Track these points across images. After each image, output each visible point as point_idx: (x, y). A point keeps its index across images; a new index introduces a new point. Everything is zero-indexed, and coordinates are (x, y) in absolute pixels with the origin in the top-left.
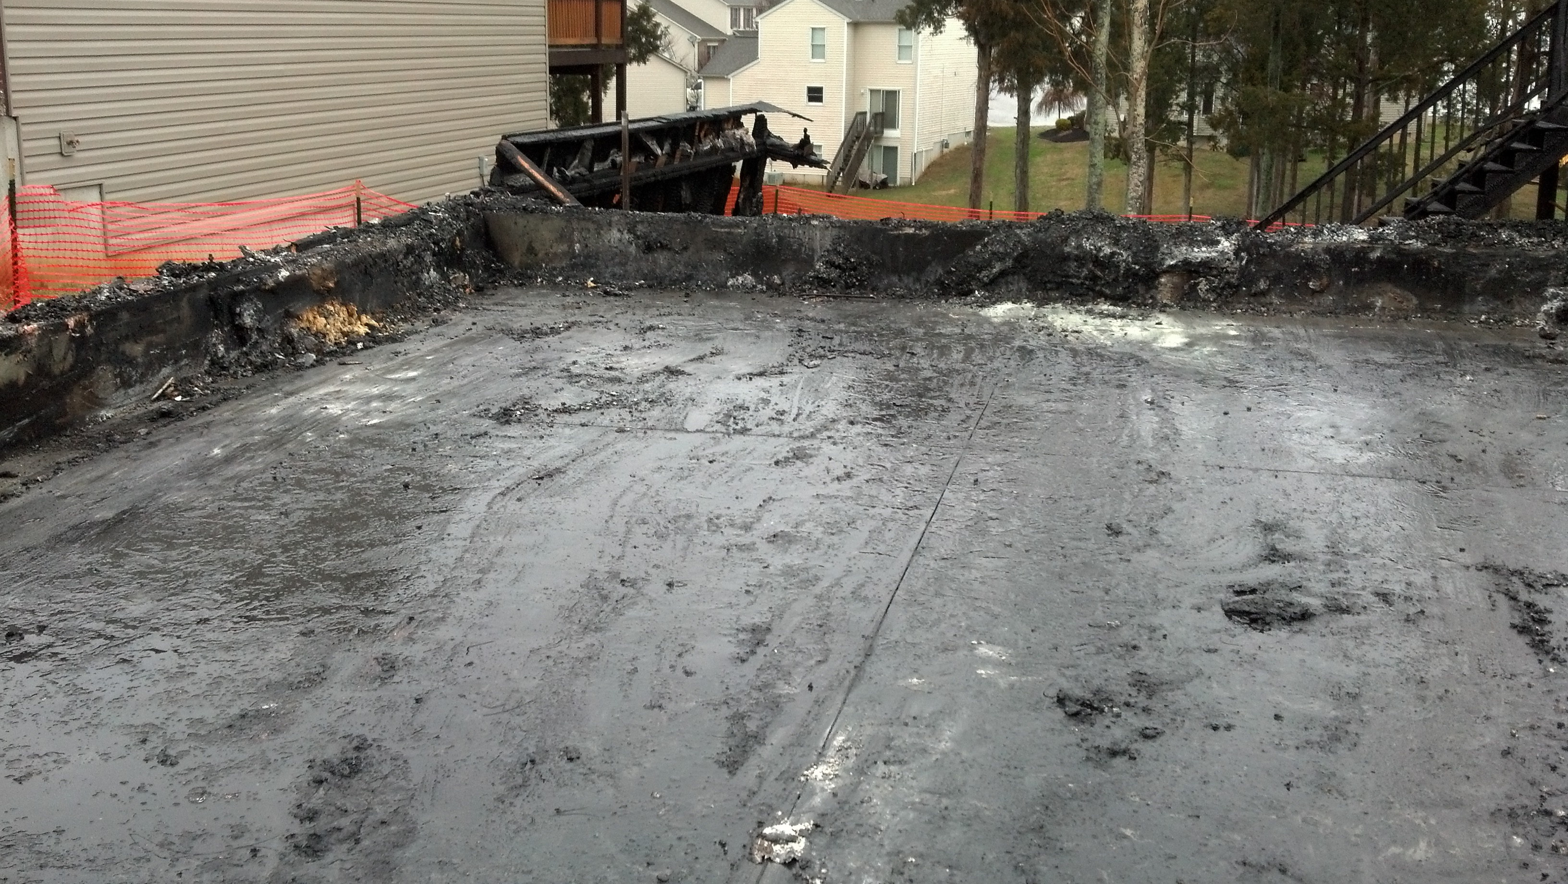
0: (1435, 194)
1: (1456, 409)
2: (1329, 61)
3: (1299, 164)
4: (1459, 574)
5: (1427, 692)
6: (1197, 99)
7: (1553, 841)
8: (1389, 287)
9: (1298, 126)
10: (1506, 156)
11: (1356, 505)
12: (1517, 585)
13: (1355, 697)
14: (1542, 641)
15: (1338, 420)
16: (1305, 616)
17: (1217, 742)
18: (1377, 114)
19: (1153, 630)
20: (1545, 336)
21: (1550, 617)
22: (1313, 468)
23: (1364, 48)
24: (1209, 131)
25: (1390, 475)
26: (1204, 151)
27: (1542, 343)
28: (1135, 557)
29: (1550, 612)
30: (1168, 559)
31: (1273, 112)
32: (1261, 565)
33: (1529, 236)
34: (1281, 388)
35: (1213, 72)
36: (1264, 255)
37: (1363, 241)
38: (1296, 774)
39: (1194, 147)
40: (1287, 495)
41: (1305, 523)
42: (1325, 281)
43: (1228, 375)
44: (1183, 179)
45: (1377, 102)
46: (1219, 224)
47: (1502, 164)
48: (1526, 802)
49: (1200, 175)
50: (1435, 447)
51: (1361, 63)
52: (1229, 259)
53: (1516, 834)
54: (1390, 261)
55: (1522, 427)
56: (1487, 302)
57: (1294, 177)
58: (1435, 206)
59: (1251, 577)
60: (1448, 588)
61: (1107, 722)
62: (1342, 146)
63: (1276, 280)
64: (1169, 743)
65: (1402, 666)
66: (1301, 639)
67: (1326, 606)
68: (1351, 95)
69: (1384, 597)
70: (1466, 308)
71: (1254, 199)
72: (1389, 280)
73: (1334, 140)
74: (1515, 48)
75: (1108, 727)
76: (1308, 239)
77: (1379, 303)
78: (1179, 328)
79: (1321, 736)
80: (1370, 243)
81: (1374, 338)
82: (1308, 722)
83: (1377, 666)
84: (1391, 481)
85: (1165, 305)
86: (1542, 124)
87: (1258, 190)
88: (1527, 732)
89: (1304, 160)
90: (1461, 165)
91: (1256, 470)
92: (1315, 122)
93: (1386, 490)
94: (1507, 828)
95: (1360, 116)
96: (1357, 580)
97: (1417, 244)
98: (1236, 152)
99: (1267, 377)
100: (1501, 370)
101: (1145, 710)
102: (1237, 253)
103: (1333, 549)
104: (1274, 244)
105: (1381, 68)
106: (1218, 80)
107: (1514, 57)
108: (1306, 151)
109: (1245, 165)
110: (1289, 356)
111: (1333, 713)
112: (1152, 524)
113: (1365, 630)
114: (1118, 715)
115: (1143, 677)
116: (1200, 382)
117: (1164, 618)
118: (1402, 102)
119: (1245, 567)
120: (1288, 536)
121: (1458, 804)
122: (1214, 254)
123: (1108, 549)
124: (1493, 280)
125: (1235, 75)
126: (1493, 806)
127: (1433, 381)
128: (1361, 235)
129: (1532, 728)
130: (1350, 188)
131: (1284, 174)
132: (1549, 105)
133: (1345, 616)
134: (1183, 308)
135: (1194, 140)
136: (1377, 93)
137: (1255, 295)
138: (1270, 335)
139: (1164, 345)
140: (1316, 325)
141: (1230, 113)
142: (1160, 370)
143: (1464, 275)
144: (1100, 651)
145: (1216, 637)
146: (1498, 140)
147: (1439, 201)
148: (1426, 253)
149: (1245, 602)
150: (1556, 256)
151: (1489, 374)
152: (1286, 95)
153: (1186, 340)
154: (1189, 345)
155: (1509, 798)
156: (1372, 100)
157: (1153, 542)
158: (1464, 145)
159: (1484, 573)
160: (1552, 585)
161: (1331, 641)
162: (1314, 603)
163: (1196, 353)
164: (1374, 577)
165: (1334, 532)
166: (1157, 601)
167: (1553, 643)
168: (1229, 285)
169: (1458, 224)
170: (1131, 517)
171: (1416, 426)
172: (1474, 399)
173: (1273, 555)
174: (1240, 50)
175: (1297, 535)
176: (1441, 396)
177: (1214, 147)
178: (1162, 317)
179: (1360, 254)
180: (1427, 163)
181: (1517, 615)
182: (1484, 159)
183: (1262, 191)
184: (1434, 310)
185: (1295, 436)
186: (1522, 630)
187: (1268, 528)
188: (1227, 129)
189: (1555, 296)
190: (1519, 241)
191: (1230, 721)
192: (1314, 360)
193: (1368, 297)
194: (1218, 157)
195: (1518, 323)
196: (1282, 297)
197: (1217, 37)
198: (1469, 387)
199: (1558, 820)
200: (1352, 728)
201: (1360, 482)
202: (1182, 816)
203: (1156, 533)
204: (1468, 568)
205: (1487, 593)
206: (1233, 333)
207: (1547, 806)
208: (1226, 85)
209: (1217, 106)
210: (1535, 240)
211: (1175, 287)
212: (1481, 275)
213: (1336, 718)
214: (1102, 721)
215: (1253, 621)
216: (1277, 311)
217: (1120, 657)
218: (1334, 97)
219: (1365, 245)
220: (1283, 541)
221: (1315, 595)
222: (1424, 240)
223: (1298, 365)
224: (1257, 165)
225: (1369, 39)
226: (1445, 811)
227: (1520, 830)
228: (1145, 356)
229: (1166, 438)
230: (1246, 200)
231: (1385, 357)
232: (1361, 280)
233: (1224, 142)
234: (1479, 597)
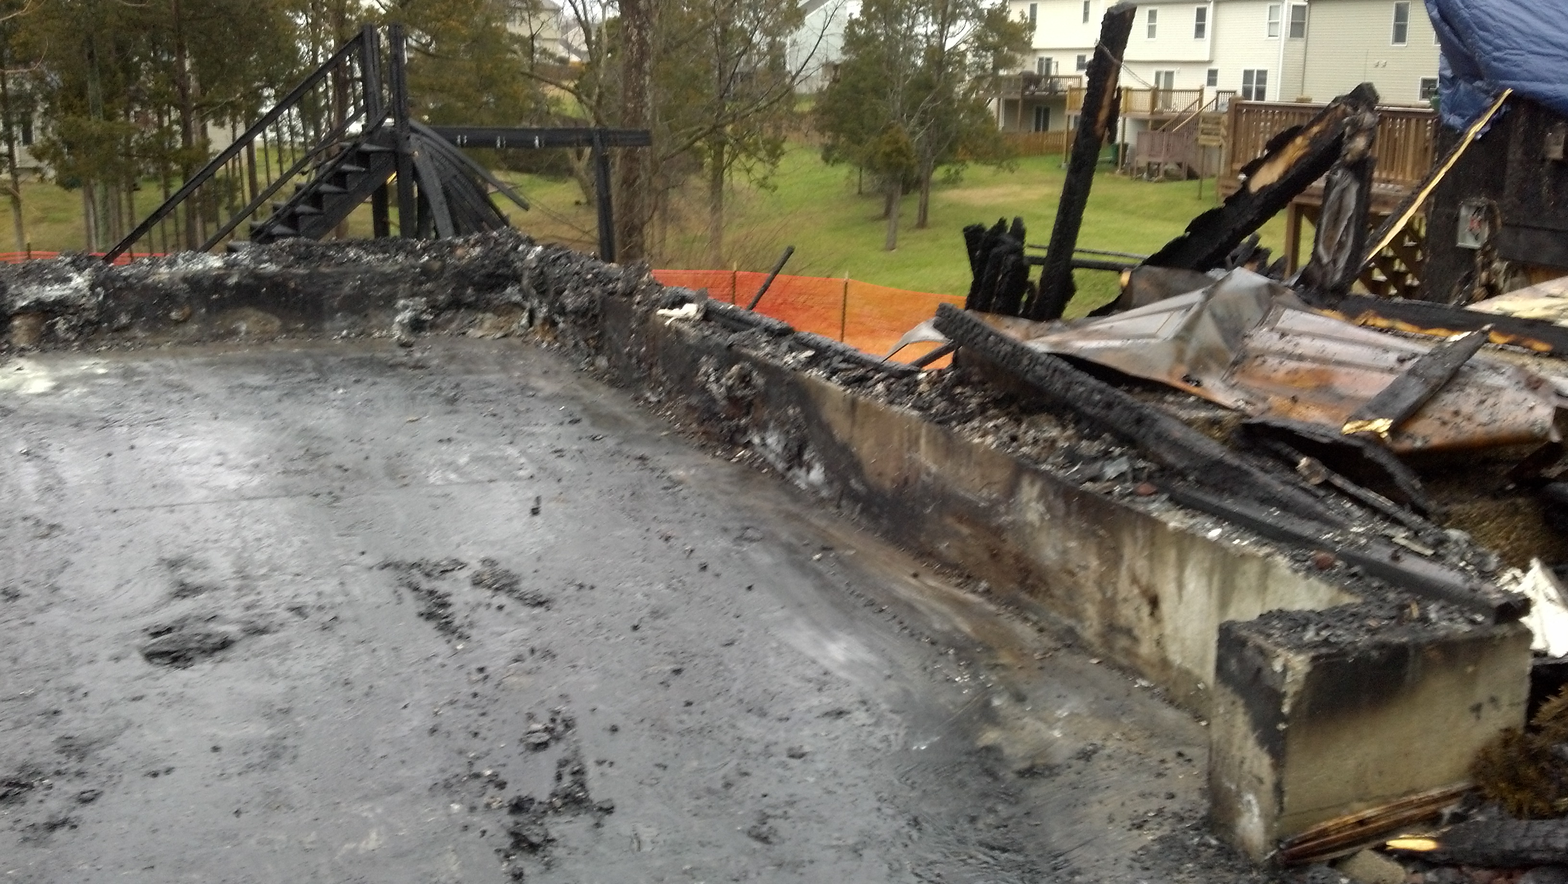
0: (278, 217)
1: (334, 421)
2: (149, 88)
3: (135, 193)
4: (364, 576)
5: (352, 693)
6: (15, 128)
7: (486, 799)
8: (250, 311)
9: (128, 155)
10: (339, 178)
11: (257, 527)
12: (417, 576)
13: (286, 712)
14: (447, 623)
15: (223, 447)
16: (225, 644)
17: (159, 788)
18: (206, 143)
19: (72, 690)
20: (404, 345)
21: (451, 600)
22: (207, 497)
23: (183, 74)
24: (33, 163)
25: (284, 493)
26: (30, 183)
27: (402, 352)
28: (39, 618)
29: (449, 595)
30: (74, 614)
31: (99, 141)
32: (173, 603)
33: (375, 254)
34: (160, 421)
35: (27, 101)
36: (120, 288)
37: (219, 268)
38: (244, 799)
39: (21, 179)
40: (187, 528)
41: (209, 553)
42: (187, 310)
43: (105, 415)
44: (12, 214)
45: (204, 129)
46: (68, 259)
47: (336, 185)
48: (458, 770)
49: (31, 208)
50: (322, 461)
51: (184, 90)
52: (84, 296)
53: (453, 802)
54: (247, 286)
55: (398, 431)
56: (345, 318)
57: (131, 207)
58: (278, 229)
59: (166, 616)
60: (356, 591)
61: (39, 797)
62: (176, 174)
63: (137, 313)
64: (111, 799)
65: (326, 672)
66: (224, 666)
67: (244, 631)
68: (177, 122)
69: (298, 610)
70: (327, 325)
71: (93, 232)
72: (251, 305)
73: (166, 168)
74: (329, 74)
75: (41, 801)
76: (164, 270)
77: (244, 327)
78: (42, 372)
79: (261, 756)
80: (226, 269)
81: (244, 362)
82: (246, 747)
83: (303, 678)
84: (285, 499)
85: (23, 349)
86: (366, 147)
87: (96, 221)
88: (449, 708)
89: (138, 189)
90: (298, 188)
91: (151, 508)
92: (145, 151)
93: (281, 508)
94: (445, 799)
95: (190, 142)
96: (269, 600)
97: (270, 268)
98: (68, 182)
99: (146, 412)
100: (370, 380)
101: (80, 774)
102: (92, 288)
103: (243, 574)
104: (130, 276)
105: (204, 94)
106: (34, 110)
107: (330, 83)
108: (139, 180)
109: (77, 196)
110: (163, 389)
111: (269, 732)
112: (51, 581)
113: (285, 646)
114: (50, 787)
115: (69, 742)
116: (76, 425)
117: (81, 676)
118: (228, 127)
119: (157, 607)
120: (195, 569)
121: (398, 789)
122: (68, 292)
123: (8, 617)
124: (347, 297)
125: (52, 104)
126: (430, 783)
127: (307, 398)
128: (215, 262)
129: (452, 703)
130: (191, 216)
131: (120, 204)
132: (369, 129)
133: (264, 636)
134: (43, 351)
135: (18, 172)
136: (203, 119)
137: (117, 330)
138: (139, 370)
139: (31, 391)
140: (184, 355)
141: (54, 144)
142: (30, 418)
143: (320, 294)
144: (18, 725)
145: (139, 684)
146: (329, 163)
147: (283, 223)
148: (282, 275)
149: (162, 643)
150: (401, 270)
151: (359, 386)
152: (111, 124)
153: (53, 384)
154: (58, 388)
155: (443, 771)
156: (199, 126)
157: (56, 600)
158: (297, 168)
159: (385, 571)
160: (447, 571)
161: (254, 663)
162: (232, 630)
163: (66, 396)
164: (286, 593)
165: (239, 557)
166: (72, 660)
167: (457, 623)
168: (89, 322)
169: (308, 246)
170: (27, 577)
171: (300, 443)
172: (349, 409)
173: (183, 590)
174: (54, 79)
175: (203, 566)
176: (318, 412)
177: (42, 179)
178: (22, 362)
179: (217, 282)
180: (265, 187)
181: (422, 603)
182: (318, 181)
183: (100, 223)
184: (297, 330)
185: (185, 468)
186: (429, 616)
187: (174, 564)
188: (53, 159)
189: (405, 307)
190: (367, 258)
191: (171, 764)
192: (189, 390)
193: (232, 323)
194: (46, 190)
195: (377, 335)
196: (146, 330)
197: (26, 63)
198: (343, 400)
199: (487, 780)
200: (289, 742)
201: (258, 504)
202: (137, 871)
203: (57, 589)
204: (371, 568)
205: (392, 589)
206: (101, 371)
207: (475, 770)
208: (45, 113)
209: (37, 137)
210: (380, 256)
211: (32, 330)
212: (336, 292)
213: (272, 737)
214: (33, 798)
215: (175, 660)
216: (144, 345)
217: (42, 726)
218: (160, 125)
219: (222, 272)
220: (189, 576)
221: (230, 622)
222: (277, 263)
223: (175, 396)
224: (90, 196)
225: (187, 65)
226: (389, 798)
227: (457, 797)
228: (11, 405)
229: (49, 489)
230: (84, 233)
231: (258, 379)
232: (221, 307)
233: (51, 173)
234: (386, 594)
